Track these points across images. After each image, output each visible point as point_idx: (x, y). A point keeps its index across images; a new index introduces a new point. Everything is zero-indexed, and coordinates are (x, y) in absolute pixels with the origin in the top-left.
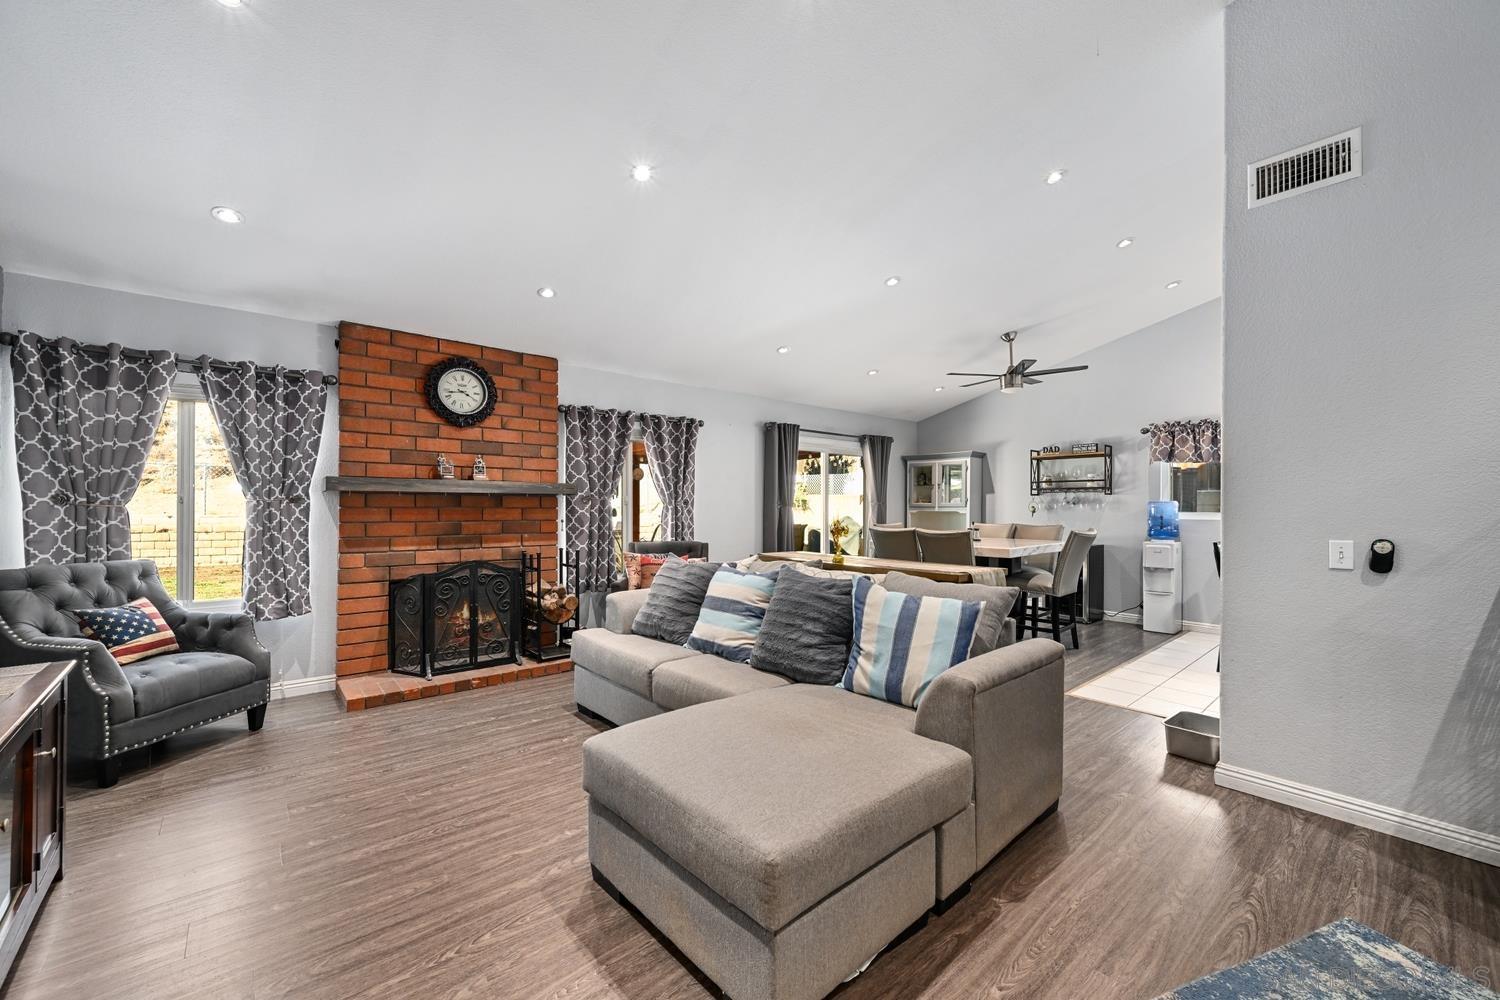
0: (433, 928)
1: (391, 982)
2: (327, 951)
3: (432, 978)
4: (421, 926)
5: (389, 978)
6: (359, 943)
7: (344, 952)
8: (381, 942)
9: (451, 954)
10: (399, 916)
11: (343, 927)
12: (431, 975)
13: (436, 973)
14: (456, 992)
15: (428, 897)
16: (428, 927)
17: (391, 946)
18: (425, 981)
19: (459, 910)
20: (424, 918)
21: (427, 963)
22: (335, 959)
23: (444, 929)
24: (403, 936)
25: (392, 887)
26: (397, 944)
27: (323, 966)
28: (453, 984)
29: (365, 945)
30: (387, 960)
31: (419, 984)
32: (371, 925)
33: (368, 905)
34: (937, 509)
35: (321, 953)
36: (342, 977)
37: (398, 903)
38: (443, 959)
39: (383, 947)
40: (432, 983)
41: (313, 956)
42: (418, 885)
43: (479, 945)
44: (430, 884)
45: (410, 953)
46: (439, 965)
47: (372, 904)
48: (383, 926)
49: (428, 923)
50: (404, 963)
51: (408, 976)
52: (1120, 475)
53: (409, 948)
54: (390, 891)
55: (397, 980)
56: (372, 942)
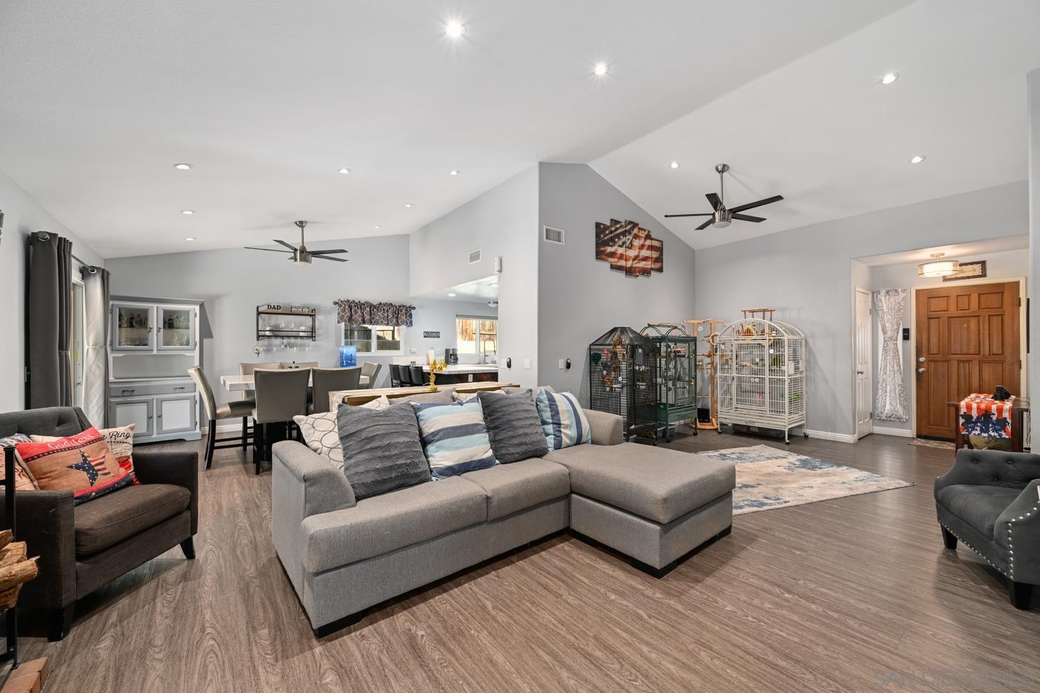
0: (739, 634)
1: (786, 636)
2: (796, 680)
3: (769, 620)
4: (740, 640)
5: (784, 637)
6: (776, 665)
7: (788, 669)
8: (766, 654)
9: (750, 619)
10: (741, 655)
11: (773, 684)
12: (768, 621)
13: (765, 619)
14: (769, 608)
15: (715, 648)
16: (739, 636)
17: (766, 648)
18: (774, 622)
19: (717, 628)
20: (734, 642)
21: (762, 626)
22: (796, 671)
23: (735, 629)
24: (754, 646)
25: (719, 675)
26: (762, 645)
27: (805, 675)
28: (766, 611)
29: (775, 661)
30: (776, 645)
31: (777, 624)
32: (759, 668)
33: (744, 680)
34: (155, 352)
35: (800, 683)
36: (802, 659)
37: (730, 663)
38: (755, 620)
39: (769, 651)
40: (772, 619)
41: (805, 686)
42: (707, 660)
43: (736, 610)
44: (702, 653)
45: (763, 636)
46: (760, 621)
47: (742, 678)
48: (756, 660)
49: (737, 638)
50: (770, 635)
51: (776, 630)
52: (318, 328)
53: (760, 638)
54: (723, 674)
55: (783, 634)
56: (771, 659)
